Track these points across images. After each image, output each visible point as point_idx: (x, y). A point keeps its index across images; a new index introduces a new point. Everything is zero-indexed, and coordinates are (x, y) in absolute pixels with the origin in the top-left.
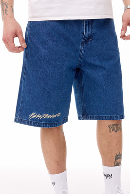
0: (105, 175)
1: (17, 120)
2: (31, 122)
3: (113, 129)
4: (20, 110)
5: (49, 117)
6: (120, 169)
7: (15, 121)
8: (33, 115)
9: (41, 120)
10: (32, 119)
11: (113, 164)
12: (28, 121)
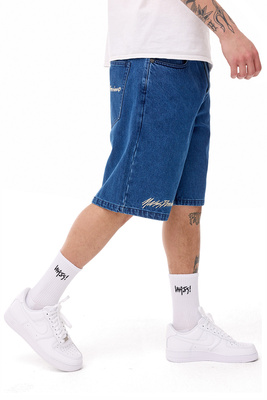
0: (178, 289)
1: (123, 209)
3: (195, 221)
8: (149, 202)
10: (147, 207)
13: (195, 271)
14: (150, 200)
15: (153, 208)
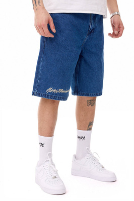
0: (79, 137)
1: (35, 93)
2: (48, 96)
3: (90, 104)
4: (38, 86)
5: (63, 92)
6: (91, 133)
7: (33, 94)
8: (50, 90)
9: (56, 94)
10: (49, 93)
11: (87, 129)
12: (45, 95)
13: (90, 129)
14: (50, 89)
15: (52, 93)
